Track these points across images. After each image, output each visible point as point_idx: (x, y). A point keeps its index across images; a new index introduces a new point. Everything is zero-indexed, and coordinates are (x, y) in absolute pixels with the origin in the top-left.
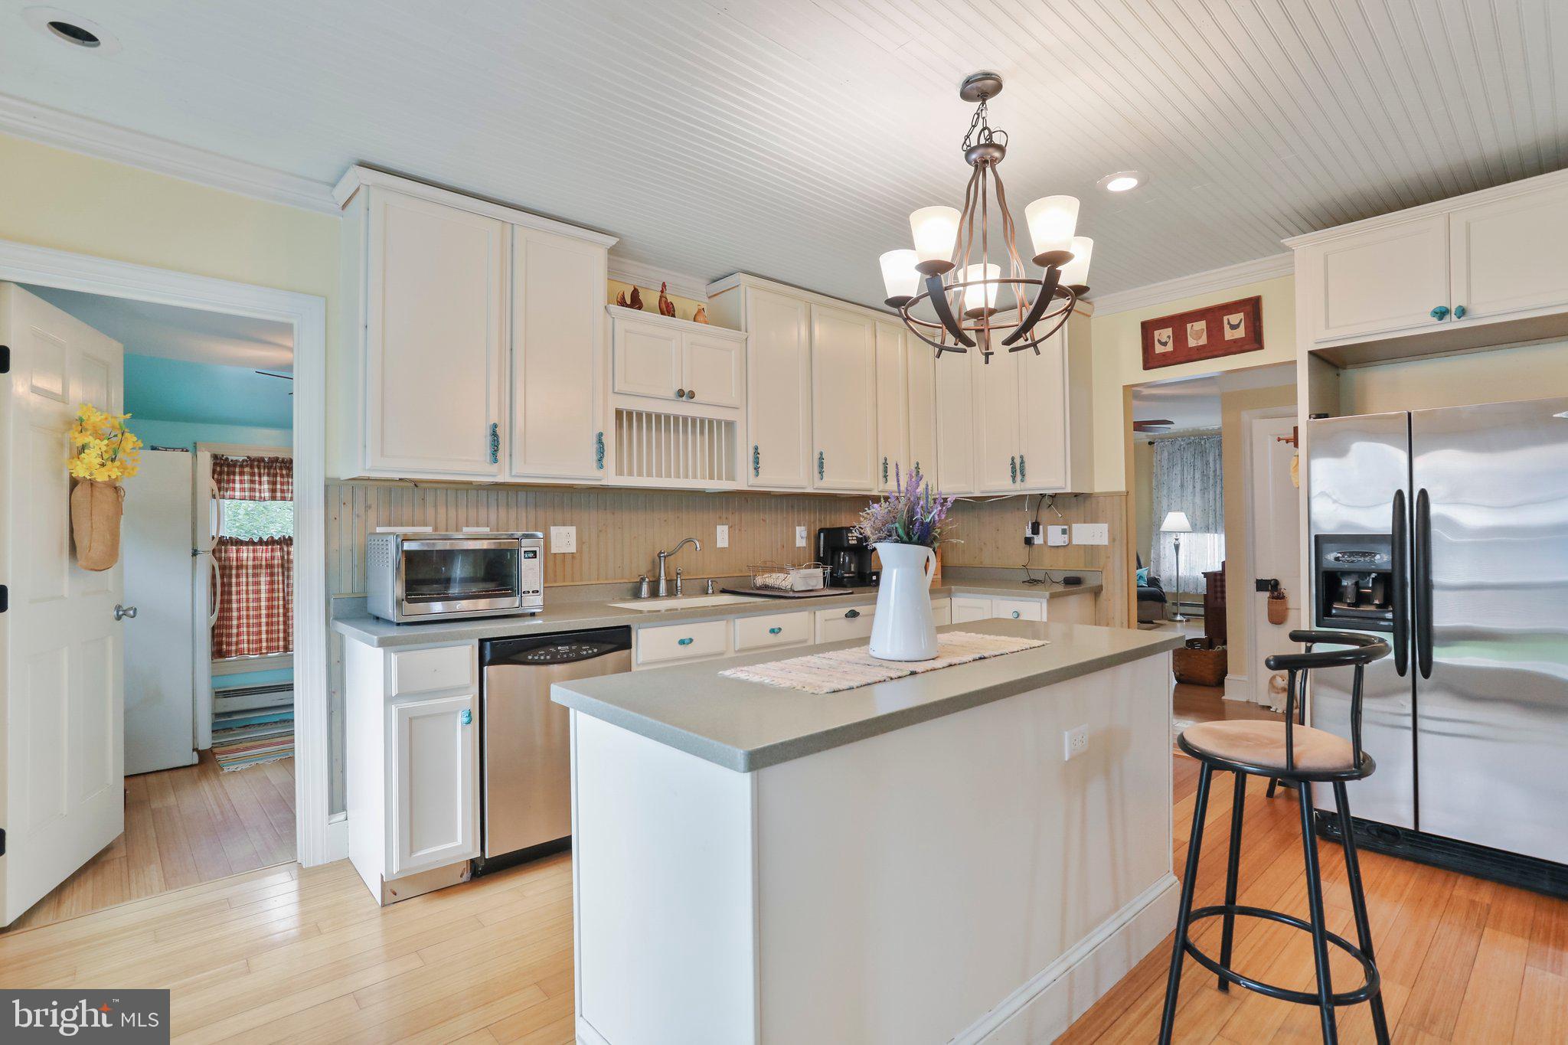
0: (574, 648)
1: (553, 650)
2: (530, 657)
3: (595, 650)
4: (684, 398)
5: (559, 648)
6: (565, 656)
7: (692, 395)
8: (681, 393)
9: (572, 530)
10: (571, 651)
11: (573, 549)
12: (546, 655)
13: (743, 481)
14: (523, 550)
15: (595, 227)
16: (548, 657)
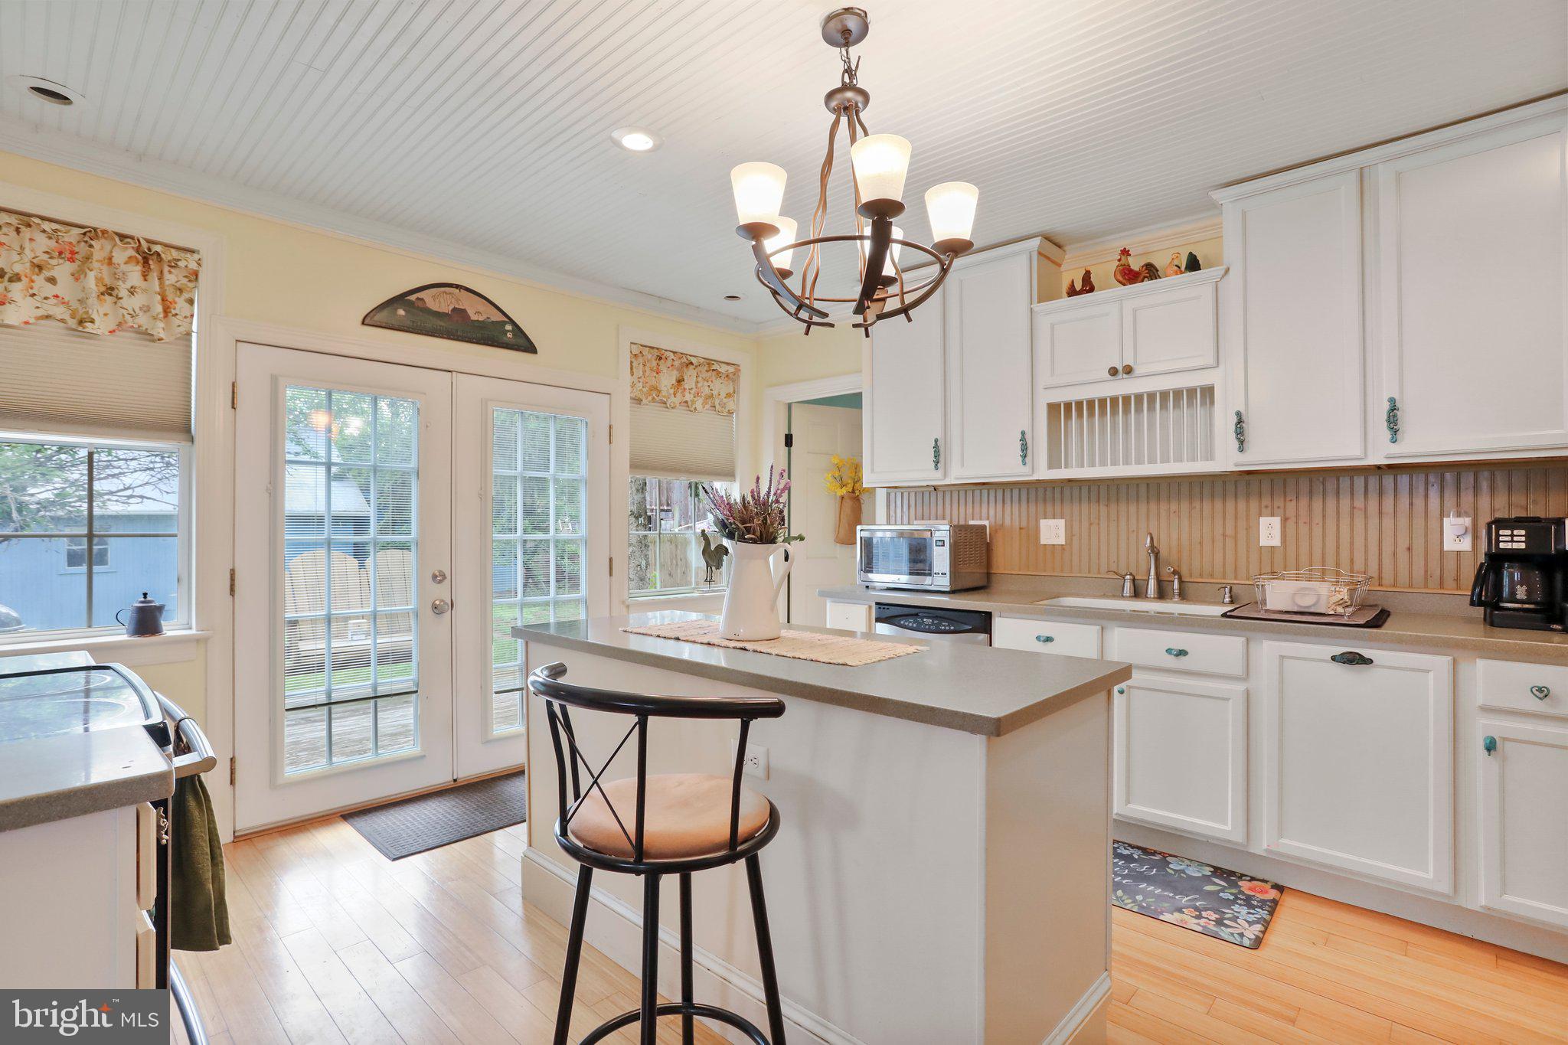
0: (936, 622)
1: (920, 620)
2: (902, 622)
3: (952, 628)
4: (1120, 376)
5: (925, 620)
6: (927, 627)
7: (1128, 370)
8: (1113, 372)
9: (1061, 523)
10: (933, 624)
11: (1061, 541)
12: (914, 623)
13: (1226, 459)
14: (935, 539)
15: (1017, 238)
16: (915, 625)
